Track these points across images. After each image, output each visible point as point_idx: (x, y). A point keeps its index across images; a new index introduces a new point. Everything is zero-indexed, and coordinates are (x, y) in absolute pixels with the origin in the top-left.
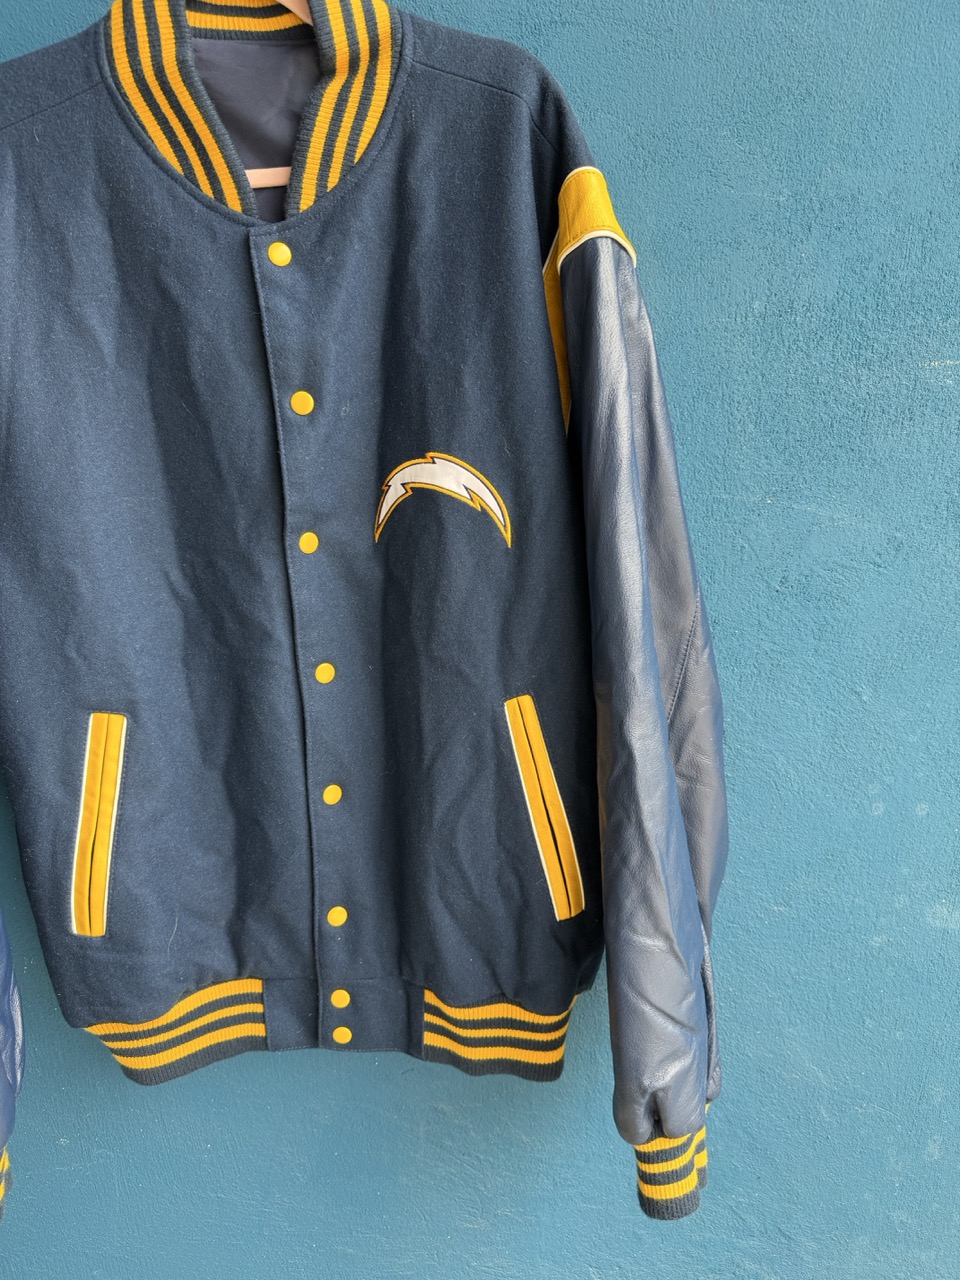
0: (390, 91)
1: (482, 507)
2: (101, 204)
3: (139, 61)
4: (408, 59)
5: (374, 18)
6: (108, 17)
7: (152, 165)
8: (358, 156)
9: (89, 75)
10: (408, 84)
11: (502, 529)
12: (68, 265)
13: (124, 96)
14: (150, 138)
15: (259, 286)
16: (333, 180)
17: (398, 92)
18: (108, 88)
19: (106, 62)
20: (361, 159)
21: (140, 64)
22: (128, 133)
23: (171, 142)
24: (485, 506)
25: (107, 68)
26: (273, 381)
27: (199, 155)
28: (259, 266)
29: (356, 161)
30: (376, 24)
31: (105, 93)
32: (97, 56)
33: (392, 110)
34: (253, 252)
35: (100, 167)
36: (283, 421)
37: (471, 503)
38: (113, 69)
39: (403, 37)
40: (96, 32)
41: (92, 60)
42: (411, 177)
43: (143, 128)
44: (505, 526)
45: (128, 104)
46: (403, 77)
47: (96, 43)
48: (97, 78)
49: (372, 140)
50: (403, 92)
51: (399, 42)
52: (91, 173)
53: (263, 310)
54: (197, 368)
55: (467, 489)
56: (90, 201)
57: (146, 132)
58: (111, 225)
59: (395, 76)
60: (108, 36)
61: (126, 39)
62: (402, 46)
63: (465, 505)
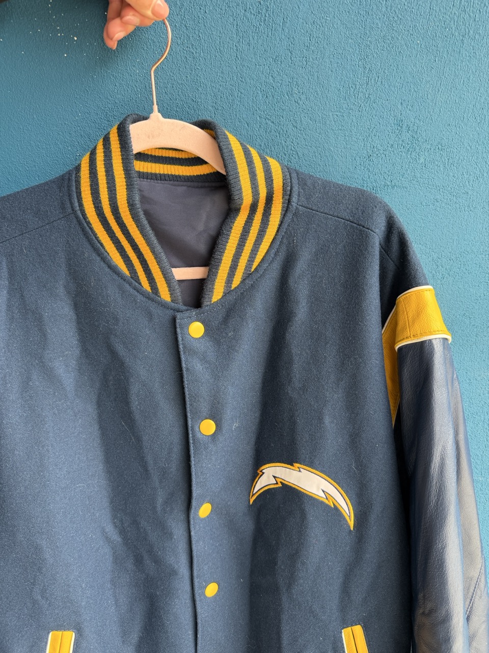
0: (280, 225)
1: (334, 505)
2: (68, 293)
3: (100, 200)
4: (294, 204)
5: (271, 177)
6: (78, 169)
7: (107, 270)
8: (254, 267)
9: (63, 208)
10: (293, 221)
11: (348, 518)
12: (44, 335)
13: (89, 223)
14: (106, 252)
15: (182, 353)
16: (236, 282)
17: (285, 226)
18: (77, 217)
19: (76, 201)
20: (256, 269)
21: (101, 203)
22: (90, 247)
23: (121, 255)
24: (337, 504)
25: (76, 204)
26: (189, 415)
27: (142, 264)
28: (183, 340)
29: (252, 270)
30: (272, 180)
31: (75, 221)
32: (70, 196)
33: (279, 237)
34: (178, 330)
35: (70, 269)
36: (194, 440)
37: (327, 502)
38: (81, 205)
39: (291, 189)
40: (69, 179)
41: (66, 198)
42: (291, 282)
43: (102, 245)
44: (349, 516)
45: (91, 229)
46: (290, 215)
47: (69, 187)
48: (70, 210)
49: (264, 257)
50: (289, 225)
51: (289, 193)
52: (62, 273)
53: (184, 370)
54: (135, 403)
55: (323, 491)
56: (61, 291)
57: (104, 248)
58: (76, 306)
59: (284, 216)
60: (78, 182)
61: (91, 186)
62: (290, 195)
63: (322, 503)
